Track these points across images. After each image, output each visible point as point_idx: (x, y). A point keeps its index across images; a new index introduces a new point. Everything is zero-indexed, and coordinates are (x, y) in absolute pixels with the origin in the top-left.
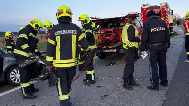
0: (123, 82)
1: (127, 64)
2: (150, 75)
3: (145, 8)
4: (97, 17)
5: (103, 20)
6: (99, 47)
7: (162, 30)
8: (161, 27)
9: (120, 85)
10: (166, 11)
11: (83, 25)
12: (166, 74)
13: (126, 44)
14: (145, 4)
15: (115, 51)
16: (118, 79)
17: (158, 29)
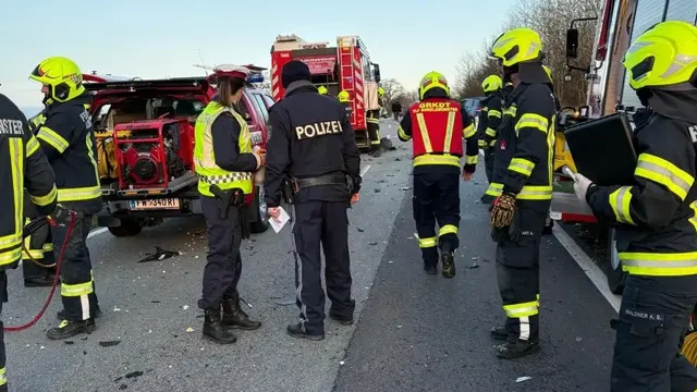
0: (203, 319)
1: (214, 251)
2: (297, 285)
3: (285, 52)
4: (100, 74)
5: (122, 86)
6: (110, 190)
7: (333, 134)
8: (328, 123)
9: (190, 330)
10: (355, 68)
11: (50, 101)
12: (349, 280)
13: (209, 179)
14: (284, 35)
15: (176, 204)
16: (186, 307)
17: (321, 130)
